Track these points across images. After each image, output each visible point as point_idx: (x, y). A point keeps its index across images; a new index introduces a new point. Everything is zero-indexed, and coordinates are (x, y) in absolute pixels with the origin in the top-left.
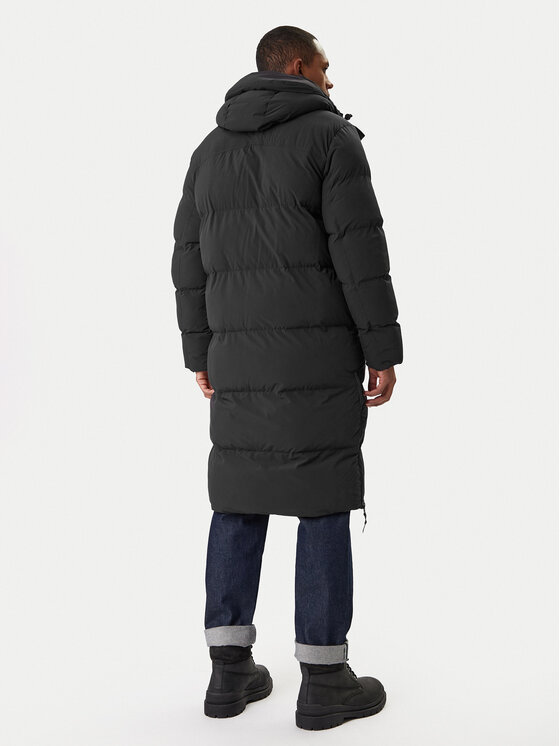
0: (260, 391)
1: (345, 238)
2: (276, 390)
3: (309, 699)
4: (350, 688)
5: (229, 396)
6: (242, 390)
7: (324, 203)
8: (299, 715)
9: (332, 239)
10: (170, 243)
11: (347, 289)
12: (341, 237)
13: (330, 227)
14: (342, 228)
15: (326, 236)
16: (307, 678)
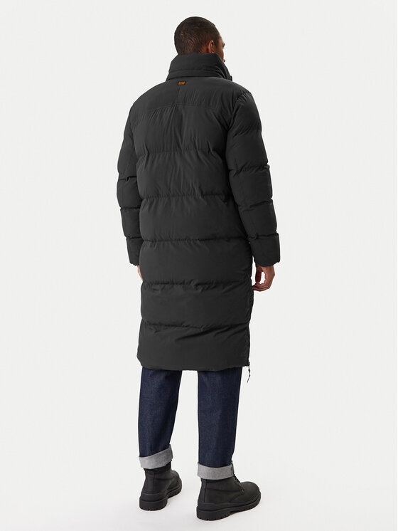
0: (181, 284)
1: (242, 173)
2: (193, 284)
3: (206, 499)
4: (236, 491)
5: (157, 287)
6: (168, 283)
7: (227, 147)
8: (199, 509)
9: (232, 174)
10: (115, 176)
11: (241, 210)
12: (238, 173)
13: (231, 165)
14: (240, 167)
15: (228, 171)
16: (205, 484)
